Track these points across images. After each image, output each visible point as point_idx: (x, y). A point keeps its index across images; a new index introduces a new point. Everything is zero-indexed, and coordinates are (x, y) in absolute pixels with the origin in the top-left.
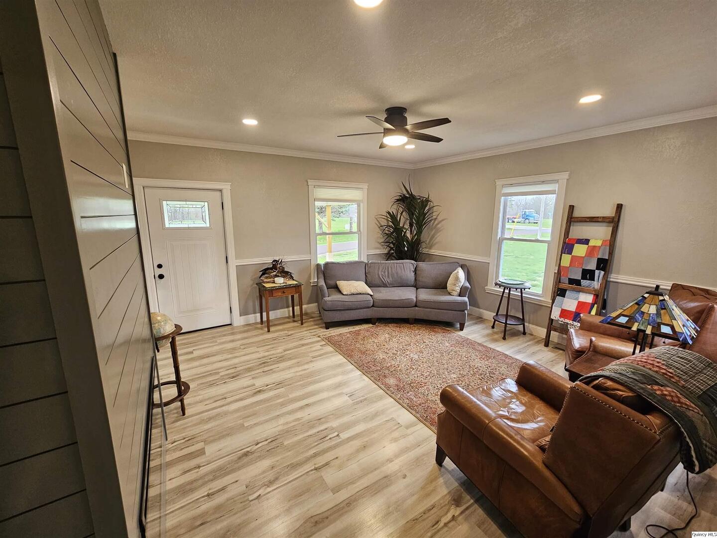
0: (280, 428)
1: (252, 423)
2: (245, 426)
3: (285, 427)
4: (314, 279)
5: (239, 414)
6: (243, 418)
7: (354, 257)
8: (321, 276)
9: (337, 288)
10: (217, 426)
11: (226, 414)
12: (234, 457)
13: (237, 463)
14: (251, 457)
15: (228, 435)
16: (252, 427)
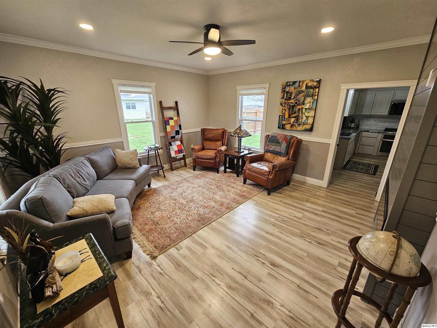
0: (293, 237)
1: (302, 252)
2: (306, 254)
3: (291, 236)
5: (303, 264)
6: (303, 259)
10: (322, 271)
11: (309, 273)
12: (325, 247)
13: (326, 244)
14: (319, 241)
15: (320, 259)
16: (304, 251)
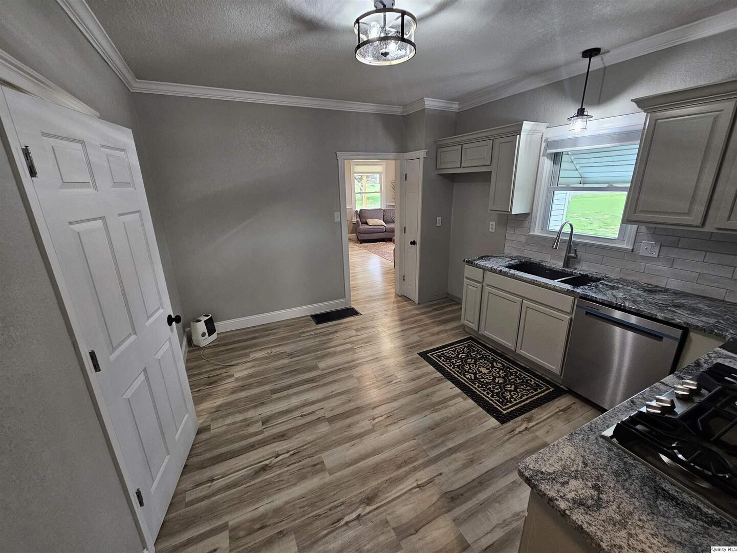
4: (354, 220)
7: (378, 206)
8: (358, 217)
9: (366, 223)
